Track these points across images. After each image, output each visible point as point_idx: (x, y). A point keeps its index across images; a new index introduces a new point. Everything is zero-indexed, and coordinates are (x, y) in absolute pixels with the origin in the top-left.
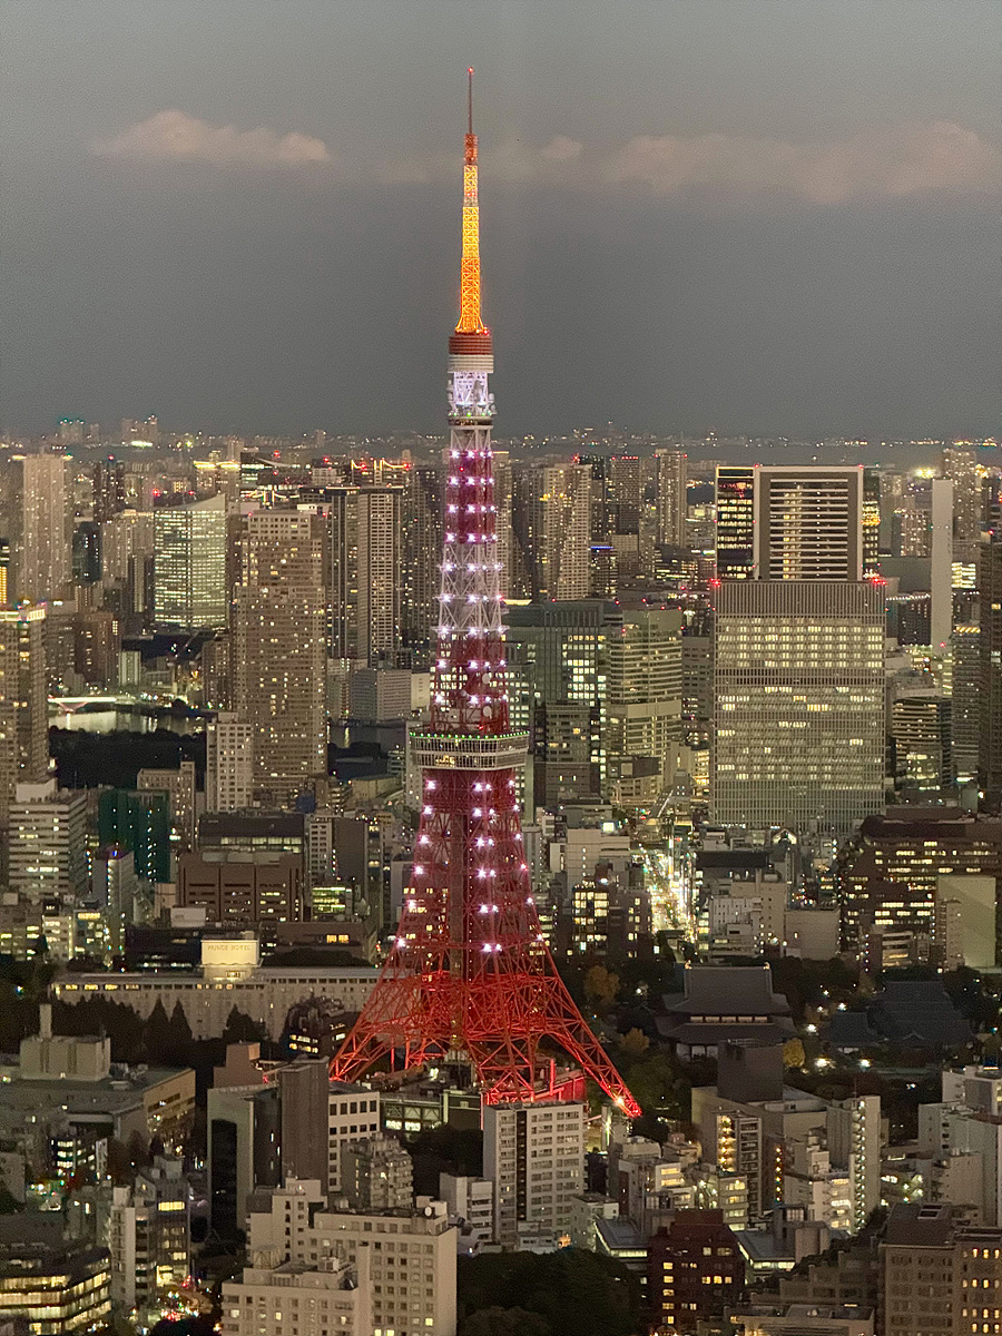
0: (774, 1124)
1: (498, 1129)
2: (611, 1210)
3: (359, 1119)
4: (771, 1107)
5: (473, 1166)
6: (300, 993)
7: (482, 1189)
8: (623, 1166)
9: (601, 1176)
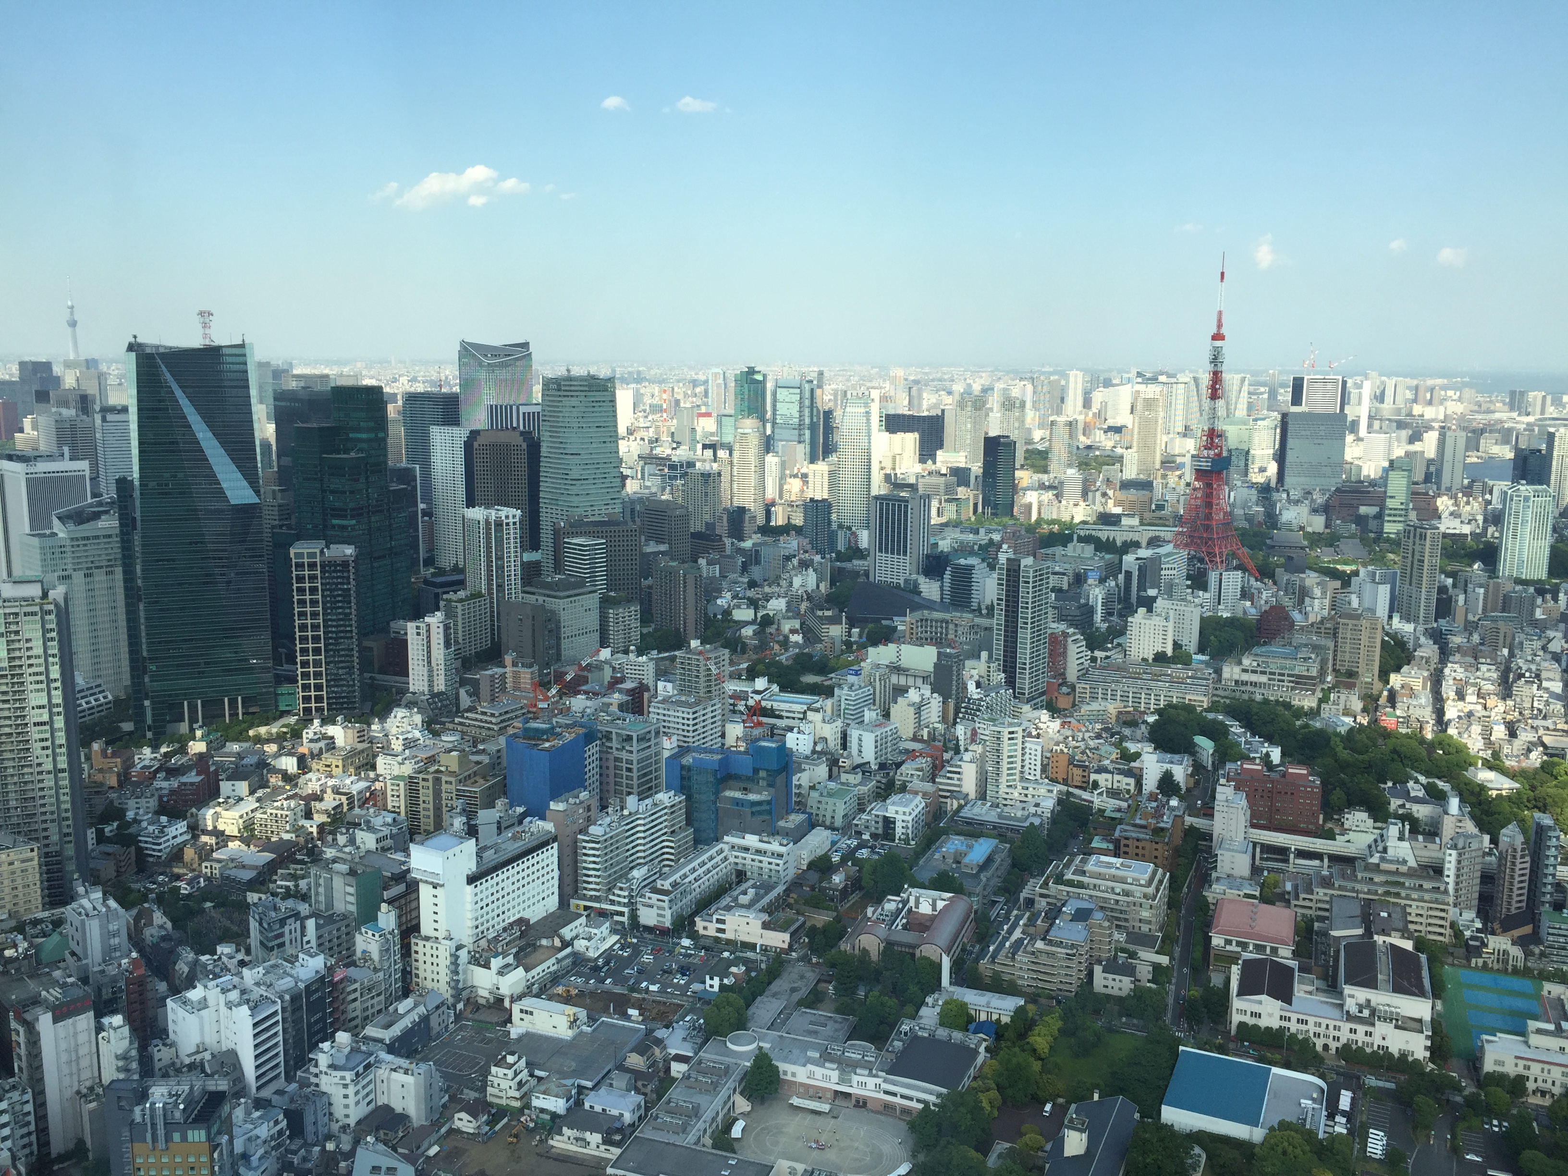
0: (1303, 580)
1: (1213, 577)
2: (1248, 604)
3: (1170, 572)
4: (1301, 575)
5: (1205, 588)
6: (1151, 534)
7: (1207, 595)
8: (1253, 590)
9: (1245, 594)
